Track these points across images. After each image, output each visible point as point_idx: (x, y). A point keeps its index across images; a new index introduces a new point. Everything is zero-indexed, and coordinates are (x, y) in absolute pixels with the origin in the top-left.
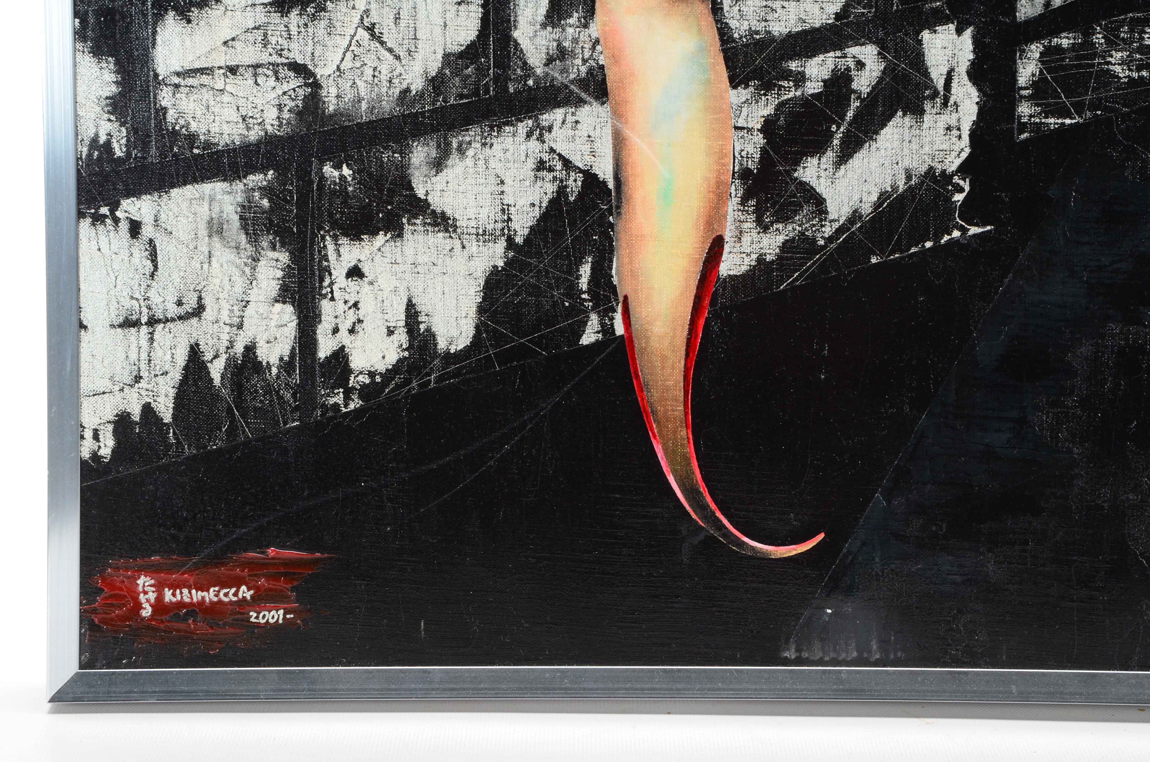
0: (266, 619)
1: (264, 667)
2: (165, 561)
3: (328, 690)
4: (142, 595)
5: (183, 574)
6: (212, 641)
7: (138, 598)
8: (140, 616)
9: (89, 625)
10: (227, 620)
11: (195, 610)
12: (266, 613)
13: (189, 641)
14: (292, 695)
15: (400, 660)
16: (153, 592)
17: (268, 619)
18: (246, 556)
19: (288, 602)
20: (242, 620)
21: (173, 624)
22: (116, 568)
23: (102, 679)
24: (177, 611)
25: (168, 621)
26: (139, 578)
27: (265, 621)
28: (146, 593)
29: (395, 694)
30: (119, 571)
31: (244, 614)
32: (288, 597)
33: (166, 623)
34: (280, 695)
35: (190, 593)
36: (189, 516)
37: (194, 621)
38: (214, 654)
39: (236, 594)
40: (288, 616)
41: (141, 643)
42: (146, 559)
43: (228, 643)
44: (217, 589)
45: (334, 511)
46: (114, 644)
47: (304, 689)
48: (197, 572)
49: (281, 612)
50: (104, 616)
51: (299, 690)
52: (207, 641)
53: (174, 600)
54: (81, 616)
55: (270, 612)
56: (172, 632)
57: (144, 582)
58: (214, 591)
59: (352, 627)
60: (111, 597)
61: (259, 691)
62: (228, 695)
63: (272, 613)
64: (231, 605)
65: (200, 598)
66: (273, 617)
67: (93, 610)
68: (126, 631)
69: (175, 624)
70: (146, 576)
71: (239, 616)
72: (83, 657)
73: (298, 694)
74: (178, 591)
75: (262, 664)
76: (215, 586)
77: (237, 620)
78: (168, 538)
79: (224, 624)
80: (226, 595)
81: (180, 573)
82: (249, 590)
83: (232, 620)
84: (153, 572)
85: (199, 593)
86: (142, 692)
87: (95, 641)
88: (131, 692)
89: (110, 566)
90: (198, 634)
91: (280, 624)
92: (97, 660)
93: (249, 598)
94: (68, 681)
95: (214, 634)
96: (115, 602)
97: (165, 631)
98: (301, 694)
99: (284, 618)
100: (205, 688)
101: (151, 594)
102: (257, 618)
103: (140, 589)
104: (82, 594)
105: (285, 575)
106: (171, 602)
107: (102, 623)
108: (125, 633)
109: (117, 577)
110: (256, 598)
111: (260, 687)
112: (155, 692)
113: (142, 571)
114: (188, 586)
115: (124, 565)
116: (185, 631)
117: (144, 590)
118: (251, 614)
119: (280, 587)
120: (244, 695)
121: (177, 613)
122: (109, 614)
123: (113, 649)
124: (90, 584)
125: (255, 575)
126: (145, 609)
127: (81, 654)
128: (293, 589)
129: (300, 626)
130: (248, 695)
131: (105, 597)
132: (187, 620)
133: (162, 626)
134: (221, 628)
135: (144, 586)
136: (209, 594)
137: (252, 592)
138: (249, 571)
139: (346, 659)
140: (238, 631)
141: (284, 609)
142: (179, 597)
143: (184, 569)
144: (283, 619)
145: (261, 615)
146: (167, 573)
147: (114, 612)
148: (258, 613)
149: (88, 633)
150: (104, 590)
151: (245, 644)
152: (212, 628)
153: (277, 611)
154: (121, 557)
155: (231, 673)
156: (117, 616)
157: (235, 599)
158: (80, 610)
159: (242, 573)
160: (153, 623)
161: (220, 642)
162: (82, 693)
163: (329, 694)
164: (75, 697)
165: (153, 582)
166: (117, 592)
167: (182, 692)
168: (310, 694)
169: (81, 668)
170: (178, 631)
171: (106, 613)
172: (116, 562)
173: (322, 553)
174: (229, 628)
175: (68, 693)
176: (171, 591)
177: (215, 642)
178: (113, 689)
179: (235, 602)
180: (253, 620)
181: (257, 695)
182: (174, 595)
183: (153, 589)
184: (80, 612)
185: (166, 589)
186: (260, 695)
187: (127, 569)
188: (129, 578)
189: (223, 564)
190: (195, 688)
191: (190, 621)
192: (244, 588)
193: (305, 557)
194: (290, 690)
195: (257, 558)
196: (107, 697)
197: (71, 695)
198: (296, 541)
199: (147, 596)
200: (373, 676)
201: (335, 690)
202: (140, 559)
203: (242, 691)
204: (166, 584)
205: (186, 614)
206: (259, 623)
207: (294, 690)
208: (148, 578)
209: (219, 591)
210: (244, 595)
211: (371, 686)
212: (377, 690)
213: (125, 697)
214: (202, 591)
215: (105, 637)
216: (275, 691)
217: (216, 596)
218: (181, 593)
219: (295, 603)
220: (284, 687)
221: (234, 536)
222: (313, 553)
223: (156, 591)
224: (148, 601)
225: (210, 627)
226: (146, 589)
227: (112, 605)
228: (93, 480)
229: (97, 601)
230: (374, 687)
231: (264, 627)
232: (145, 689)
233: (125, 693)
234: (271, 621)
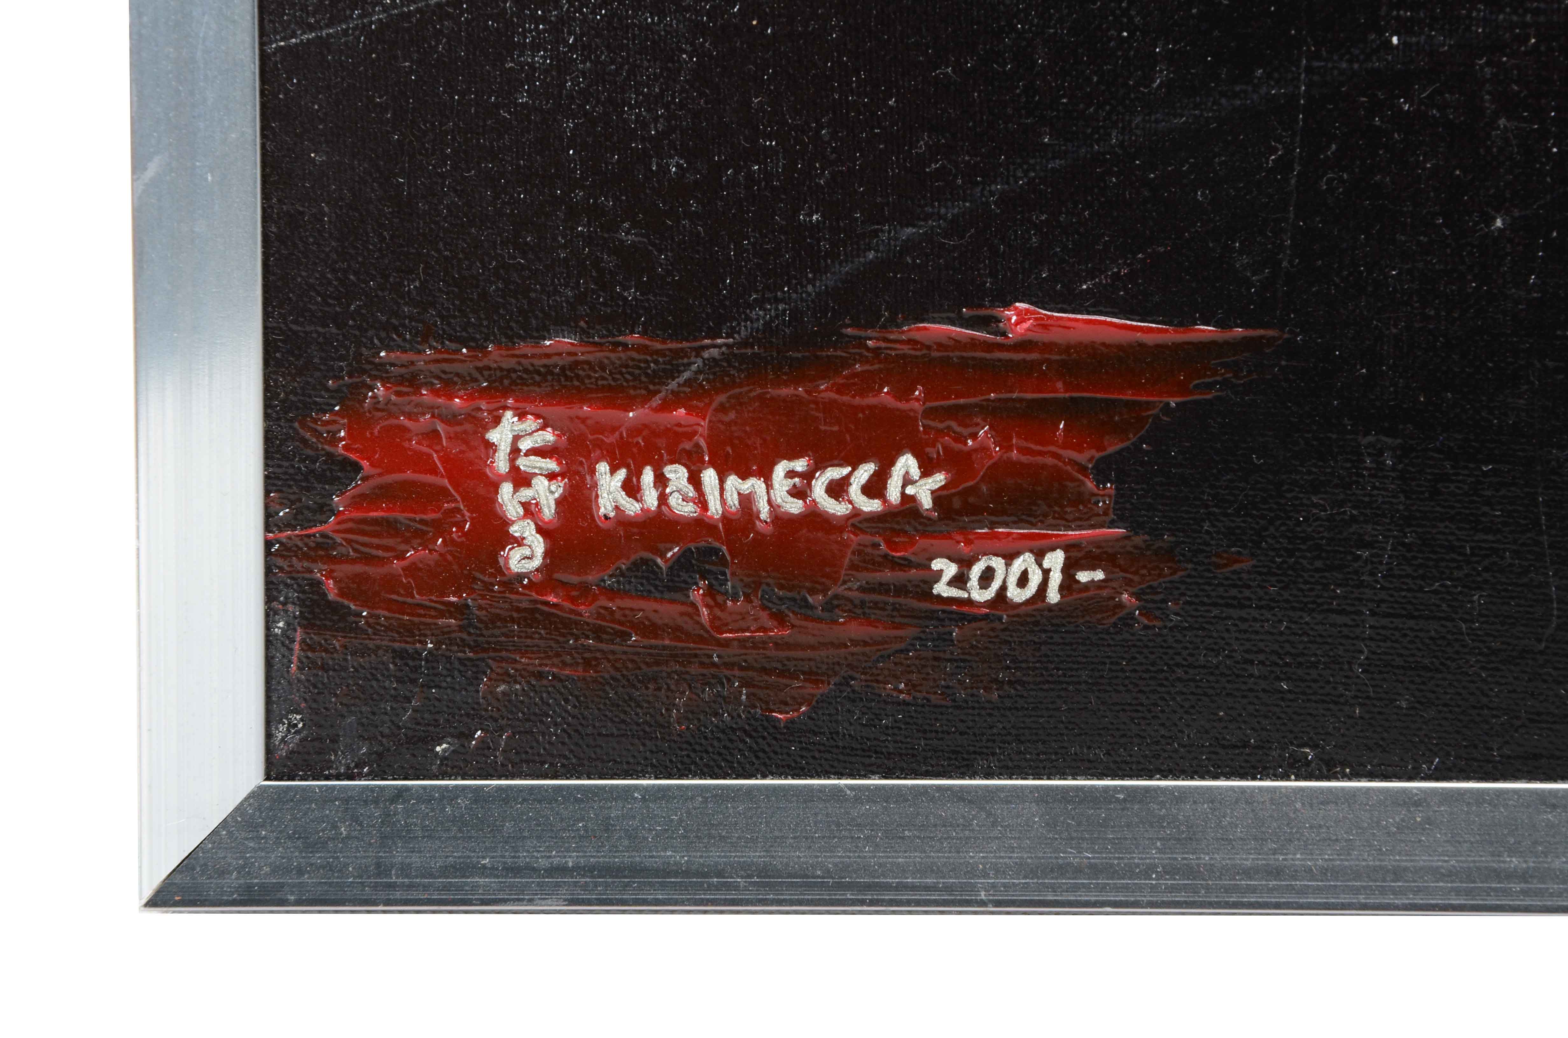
0: (996, 585)
1: (988, 776)
2: (596, 356)
3: (1248, 873)
4: (506, 489)
5: (666, 406)
6: (783, 673)
7: (494, 501)
8: (500, 571)
9: (302, 603)
10: (840, 590)
11: (716, 551)
12: (997, 563)
13: (694, 669)
14: (1103, 888)
15: (1536, 757)
16: (551, 476)
17: (1003, 588)
18: (917, 336)
19: (1082, 522)
20: (901, 590)
21: (627, 603)
22: (401, 380)
23: (355, 819)
24: (649, 555)
25: (612, 593)
26: (497, 421)
27: (989, 594)
28: (521, 480)
29: (1524, 892)
30: (417, 392)
31: (905, 564)
32: (1081, 499)
33: (603, 602)
34: (1054, 889)
35: (695, 480)
36: (690, 177)
37: (711, 592)
38: (792, 721)
39: (874, 488)
40: (1083, 577)
41: (506, 678)
42: (524, 348)
43: (845, 682)
44: (800, 465)
45: (1274, 150)
46: (399, 681)
47: (1152, 868)
48: (722, 398)
49: (1055, 560)
50: (359, 568)
51: (1130, 872)
52: (764, 670)
53: (632, 508)
54: (268, 571)
55: (1009, 558)
56: (626, 636)
57: (516, 438)
58: (791, 474)
59: (1340, 619)
60: (385, 493)
61: (972, 872)
62: (850, 886)
63: (1018, 565)
64: (857, 529)
65: (733, 500)
66: (1023, 581)
67: (319, 546)
68: (446, 632)
69: (642, 604)
70: (521, 415)
71: (887, 575)
72: (283, 728)
73: (1126, 887)
74: (648, 476)
75: (981, 763)
76: (791, 457)
77: (882, 588)
78: (609, 261)
79: (829, 607)
80: (837, 489)
81: (656, 401)
82: (926, 472)
83: (862, 589)
84: (551, 398)
85: (732, 481)
86: (515, 870)
87: (324, 668)
88: (465, 869)
89: (381, 372)
90: (727, 643)
91: (1051, 608)
92: (334, 740)
93: (926, 502)
94: (224, 824)
95: (788, 646)
96: (401, 516)
97: (598, 632)
98: (1140, 888)
99: (1068, 584)
100: (756, 856)
101: (541, 484)
102: (960, 581)
103: (502, 464)
104: (271, 482)
105: (1069, 409)
106: (622, 520)
107: (353, 599)
108: (443, 636)
109: (409, 416)
110: (957, 503)
111: (974, 856)
112: (562, 870)
113: (505, 394)
114: (689, 453)
115: (433, 368)
116: (677, 631)
117: (514, 469)
118: (937, 564)
119: (1050, 461)
120: (913, 888)
121: (644, 561)
122: (381, 561)
123: (395, 698)
124: (305, 441)
125: (952, 412)
126: (519, 542)
127: (270, 720)
128: (1102, 471)
129: (1131, 616)
130: (927, 888)
131: (363, 496)
132: (684, 590)
133: (586, 612)
134: (819, 620)
135: (515, 451)
136: (769, 486)
137: (939, 479)
138: (929, 395)
139: (1315, 747)
140: (879, 632)
141: (1067, 549)
142: (651, 498)
143: (673, 385)
144: (1062, 588)
145: (976, 571)
146: (610, 404)
147: (401, 557)
148: (965, 563)
149: (299, 635)
150: (357, 468)
151: (912, 686)
152: (780, 619)
153: (1039, 556)
154: (426, 336)
155: (857, 800)
156: (412, 569)
157: (872, 506)
158: (268, 544)
159: (903, 405)
160: (552, 599)
161: (813, 677)
162: (275, 870)
163: (1253, 890)
164: (249, 888)
165: (548, 437)
166: (409, 475)
167: (665, 872)
168: (1172, 889)
169: (272, 769)
170: (650, 629)
171: (368, 559)
172: (405, 357)
173: (1222, 324)
174: (850, 619)
175: (223, 873)
176: (622, 474)
177: (794, 676)
178: (399, 856)
179: (873, 518)
180: (942, 589)
181: (963, 888)
182: (632, 489)
183: (551, 465)
184: (268, 553)
185: (603, 467)
186: (973, 888)
187: (448, 388)
188: (451, 419)
189: (829, 368)
190: (716, 856)
191: (696, 595)
192: (907, 463)
193: (1149, 339)
194: (1095, 870)
195: (958, 344)
196: (375, 886)
197: (233, 880)
198: (1116, 276)
199: (526, 494)
200: (1428, 820)
201: (1277, 872)
202: (498, 345)
203: (903, 870)
204: (599, 445)
205: (683, 563)
206: (969, 602)
207: (1109, 871)
208: (530, 423)
209: (808, 476)
210: (910, 491)
211: (1423, 860)
212: (1451, 875)
213: (446, 888)
214: (744, 477)
215: (364, 651)
216: (1033, 873)
217: (798, 493)
218: (661, 481)
219: (1112, 524)
220: (1072, 856)
221: (871, 255)
222: (1184, 321)
223: (563, 475)
224: (530, 510)
225: (773, 616)
226: (524, 463)
227: (390, 527)
228: (311, 28)
229: (333, 512)
230: (1436, 862)
231: (986, 617)
232: (523, 857)
233: (445, 871)
234: (1016, 594)
